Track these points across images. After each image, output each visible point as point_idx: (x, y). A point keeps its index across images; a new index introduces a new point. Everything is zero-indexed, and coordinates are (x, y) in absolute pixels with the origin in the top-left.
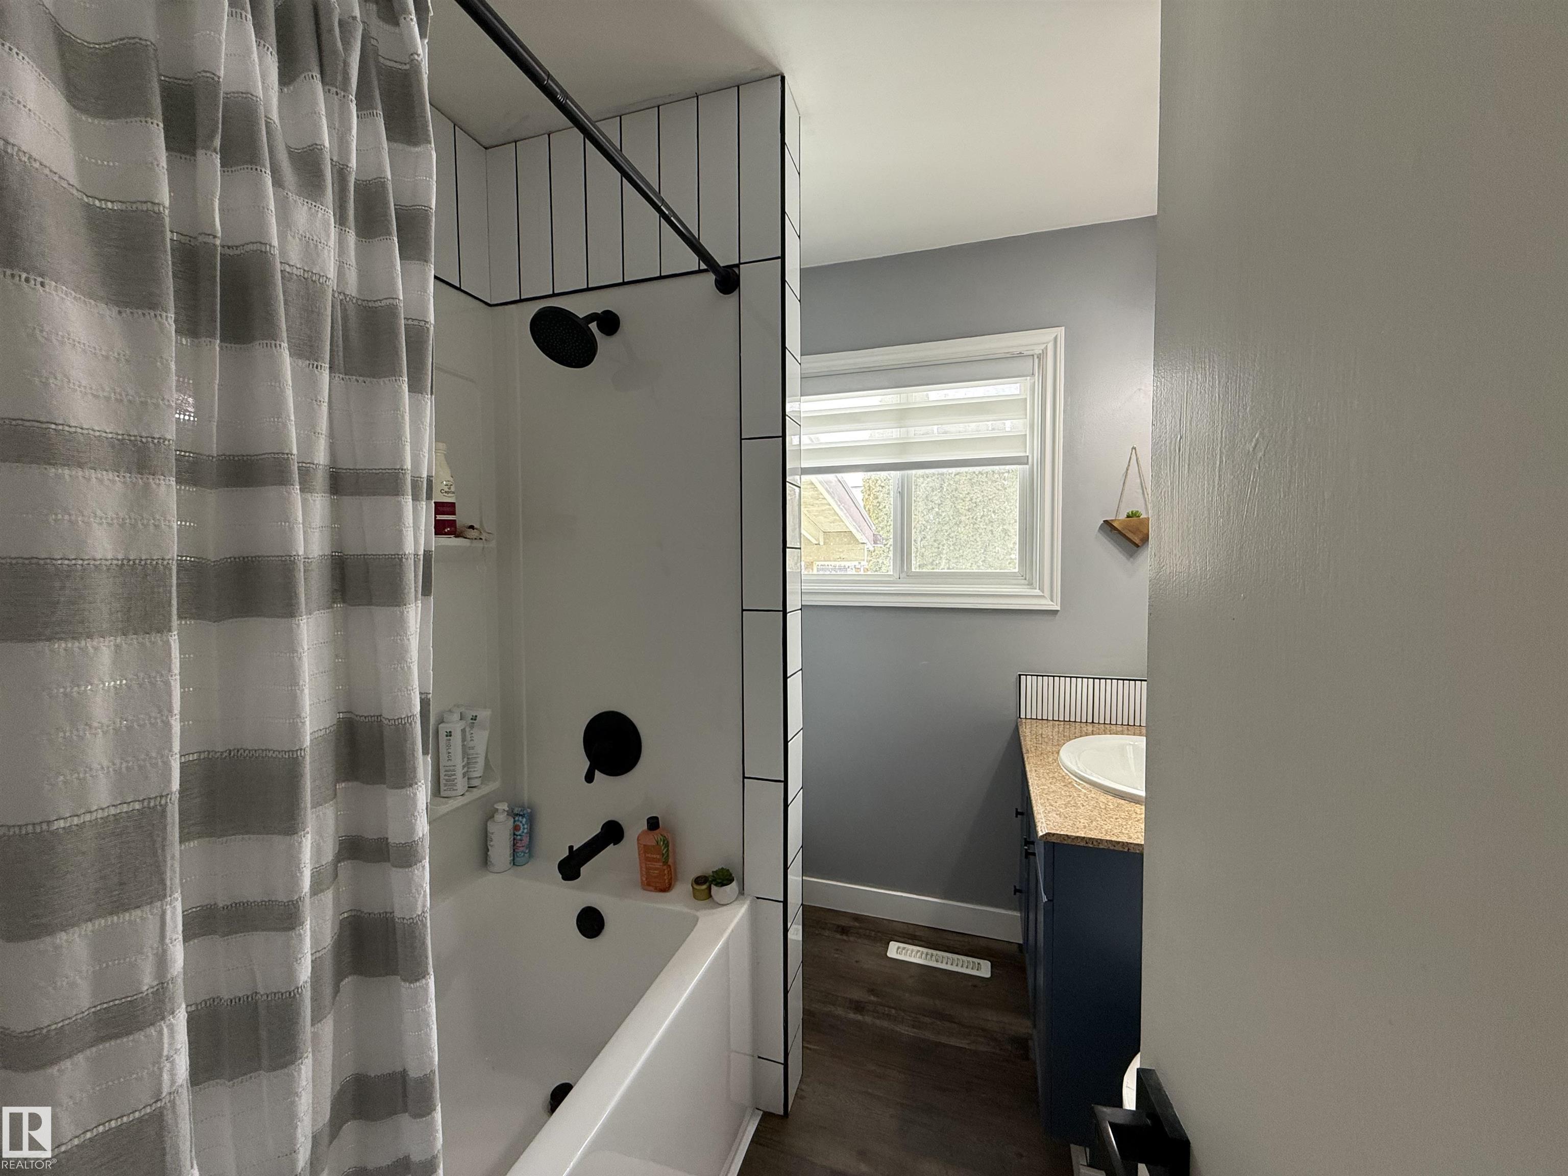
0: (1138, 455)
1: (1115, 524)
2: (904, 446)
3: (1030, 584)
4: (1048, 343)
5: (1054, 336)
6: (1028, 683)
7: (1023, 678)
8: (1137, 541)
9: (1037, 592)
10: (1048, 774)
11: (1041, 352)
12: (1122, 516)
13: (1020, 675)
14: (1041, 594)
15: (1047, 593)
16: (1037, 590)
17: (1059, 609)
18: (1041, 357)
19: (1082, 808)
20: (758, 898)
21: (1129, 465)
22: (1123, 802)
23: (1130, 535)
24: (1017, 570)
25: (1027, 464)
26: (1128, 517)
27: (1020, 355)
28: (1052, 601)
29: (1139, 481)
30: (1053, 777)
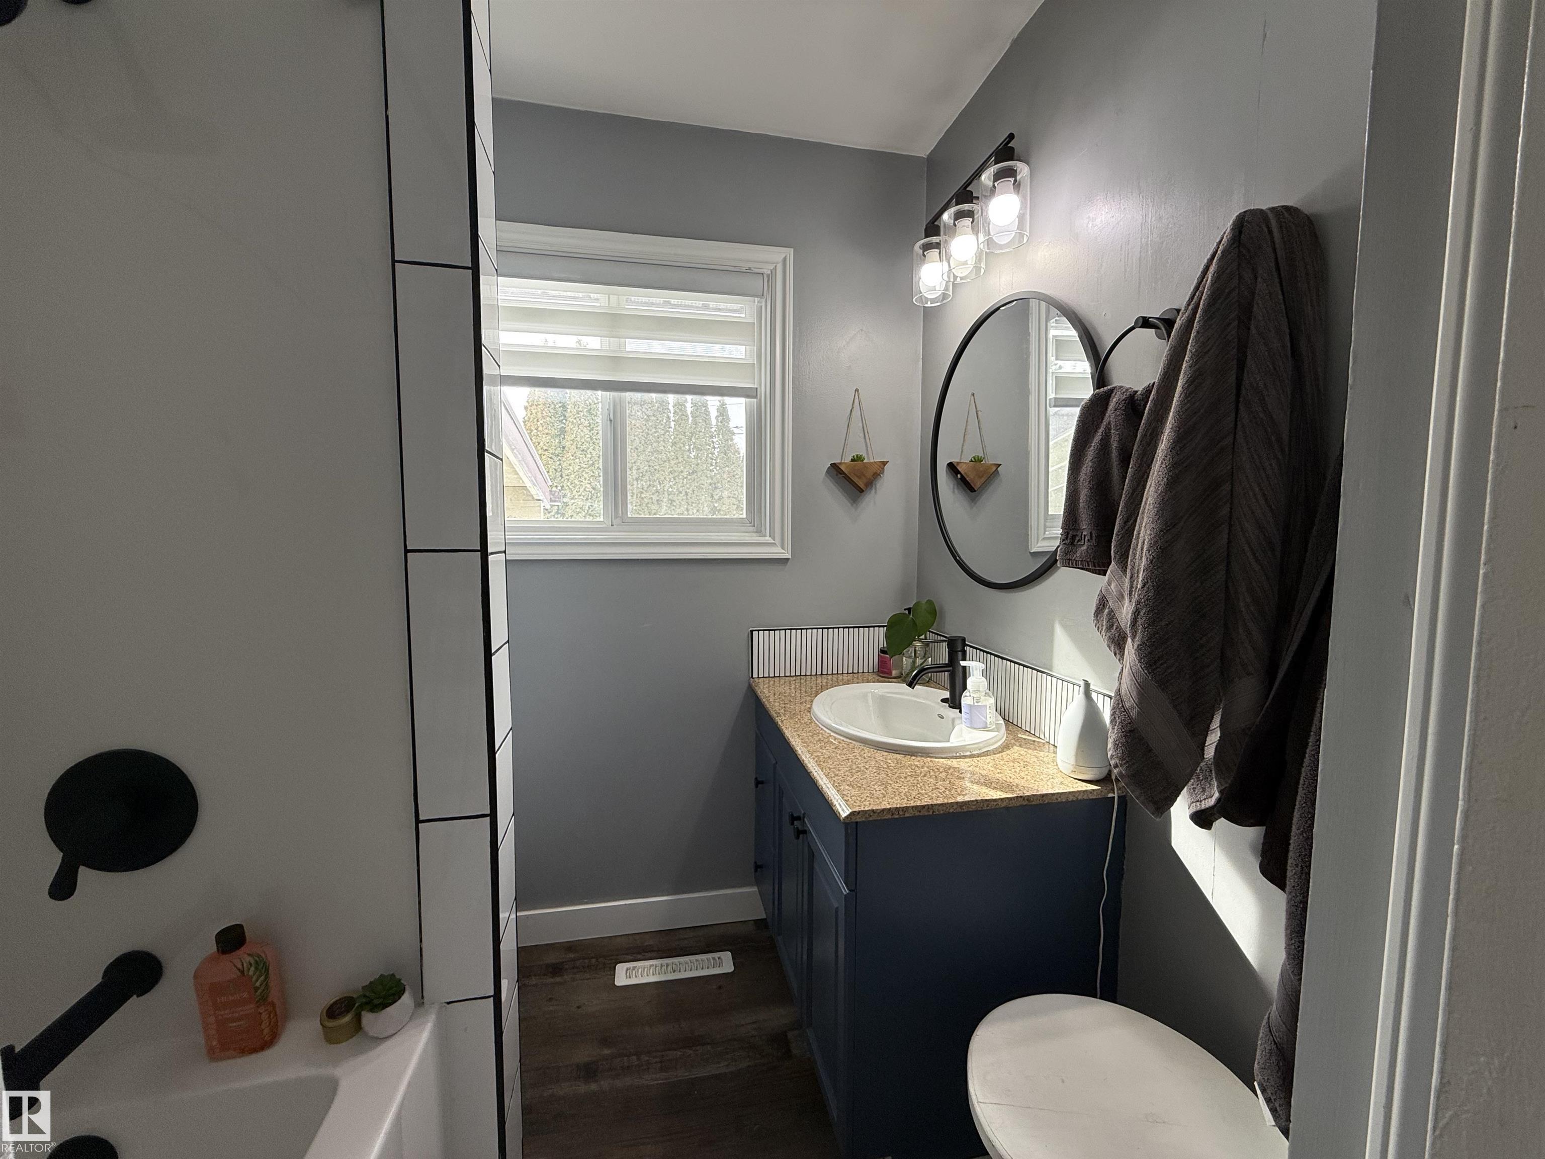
0: (861, 398)
1: (843, 468)
2: (615, 361)
3: (759, 532)
4: (777, 263)
5: (783, 256)
6: (761, 638)
7: (755, 633)
8: (862, 486)
9: (768, 539)
10: (812, 736)
11: (769, 272)
12: (848, 460)
13: (752, 631)
14: (774, 542)
15: (778, 541)
16: (768, 538)
17: (790, 557)
18: (771, 277)
19: (868, 772)
20: (448, 1003)
21: (853, 408)
22: (898, 756)
23: (855, 479)
24: (744, 516)
25: (756, 397)
26: (853, 460)
27: (749, 272)
28: (783, 548)
29: (861, 425)
30: (819, 740)
